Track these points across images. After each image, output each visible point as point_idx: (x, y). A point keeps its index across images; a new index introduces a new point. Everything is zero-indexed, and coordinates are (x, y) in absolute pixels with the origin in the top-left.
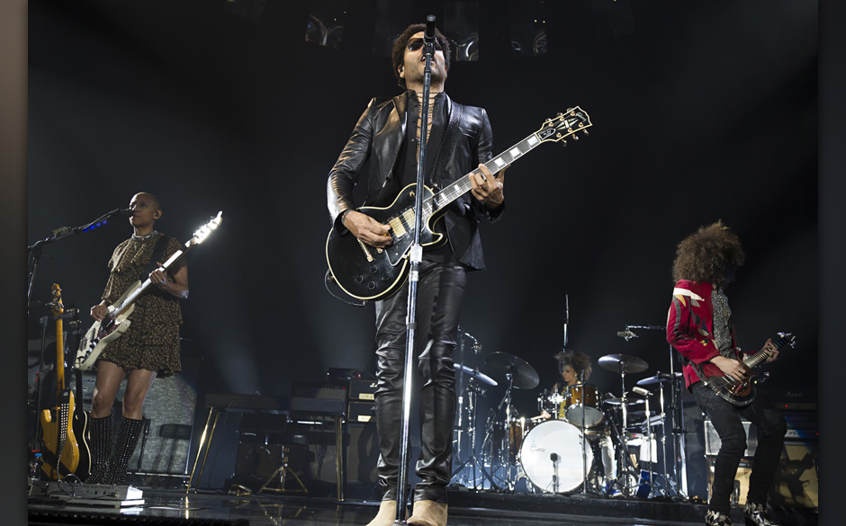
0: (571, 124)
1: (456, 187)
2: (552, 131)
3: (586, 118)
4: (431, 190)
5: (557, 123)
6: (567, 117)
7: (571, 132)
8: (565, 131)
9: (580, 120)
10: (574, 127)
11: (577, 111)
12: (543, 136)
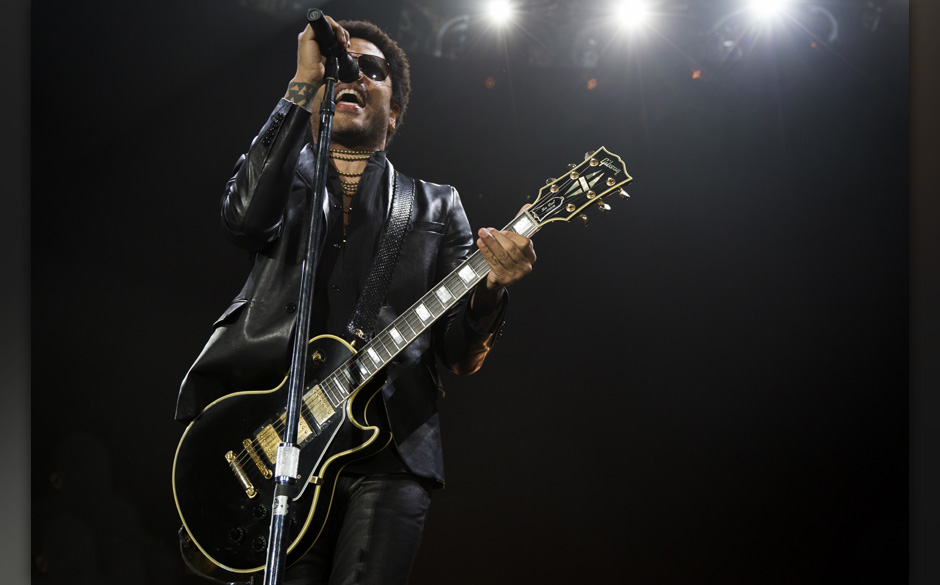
0: (592, 183)
1: (395, 333)
2: (558, 202)
3: (619, 166)
4: (350, 346)
5: (565, 184)
6: (585, 171)
7: (592, 198)
8: (583, 198)
9: (608, 172)
10: (597, 189)
11: (601, 156)
12: (540, 213)
